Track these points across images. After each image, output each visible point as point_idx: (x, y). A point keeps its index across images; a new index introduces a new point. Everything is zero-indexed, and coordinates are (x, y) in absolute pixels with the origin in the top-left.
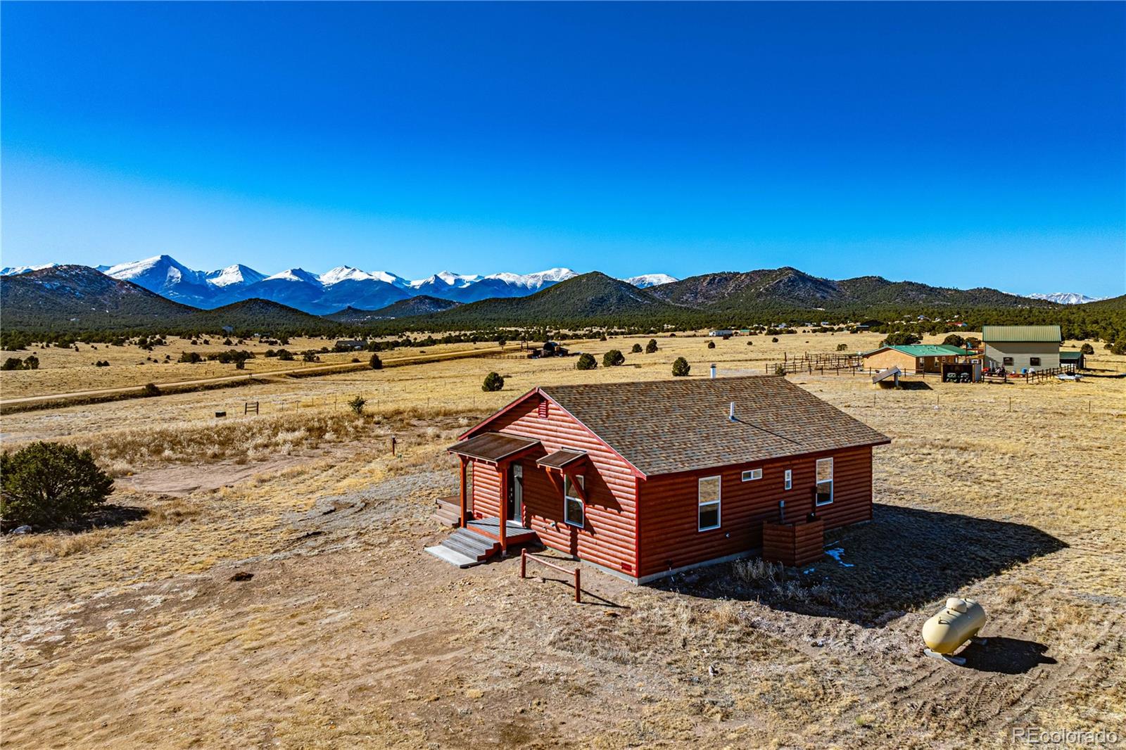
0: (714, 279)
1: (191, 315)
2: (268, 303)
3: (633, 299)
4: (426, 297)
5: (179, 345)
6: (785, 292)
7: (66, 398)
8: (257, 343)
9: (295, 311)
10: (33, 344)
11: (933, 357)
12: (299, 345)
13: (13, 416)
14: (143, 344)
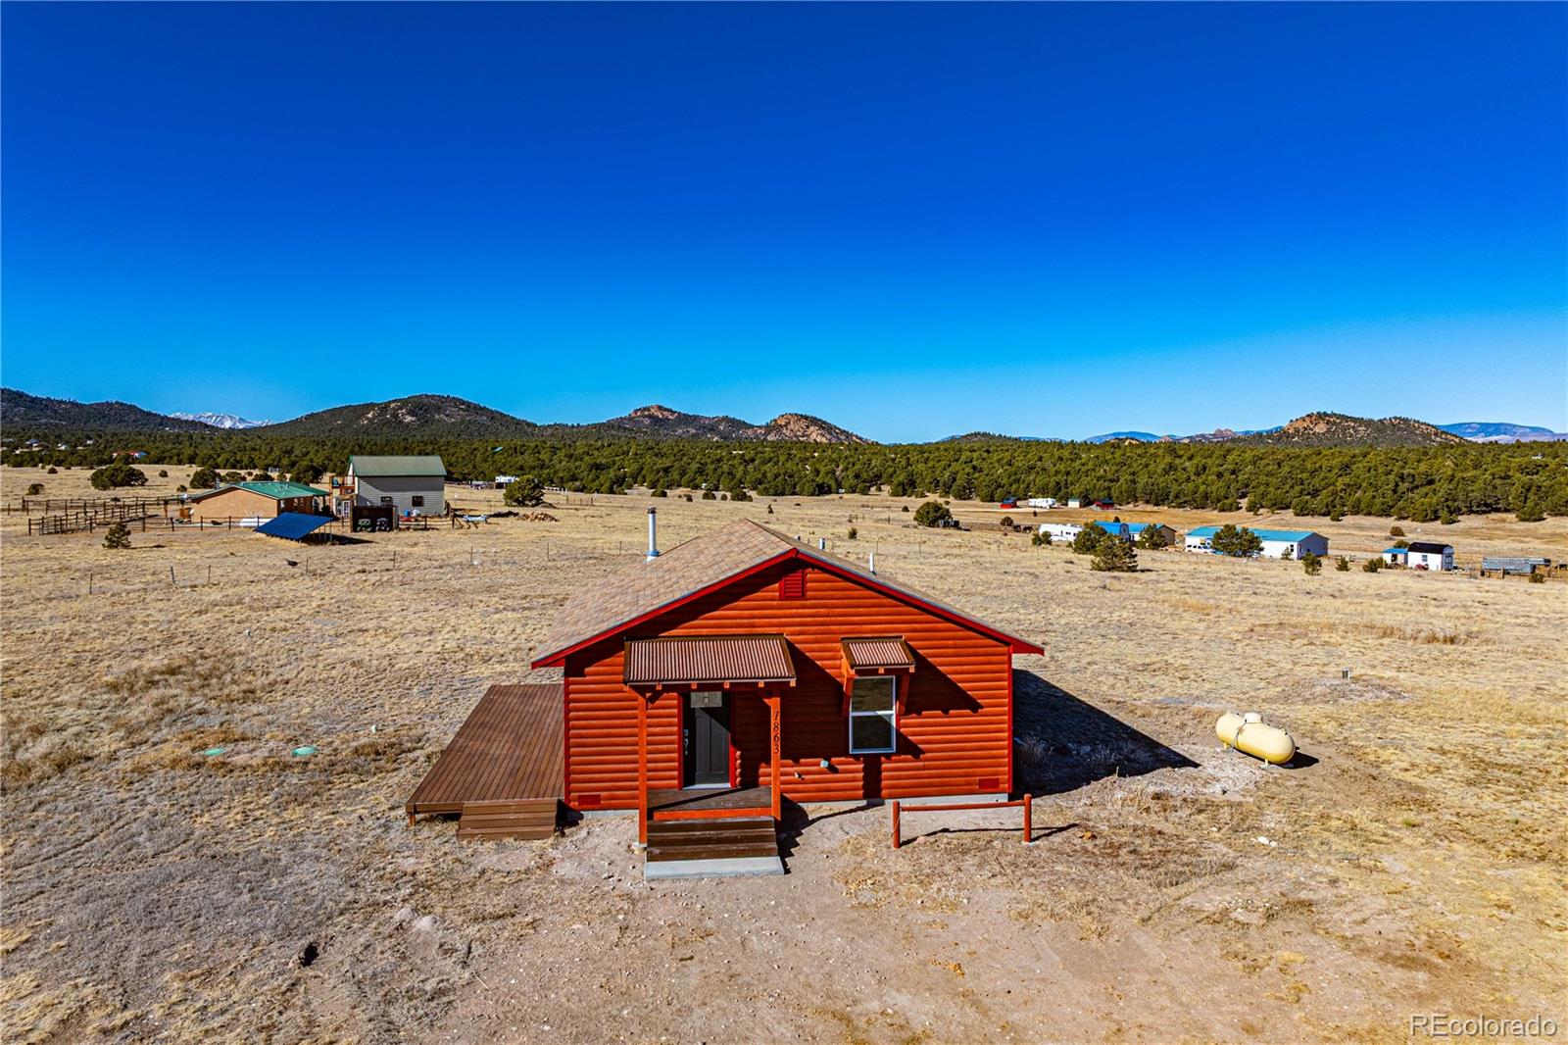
11: (293, 498)
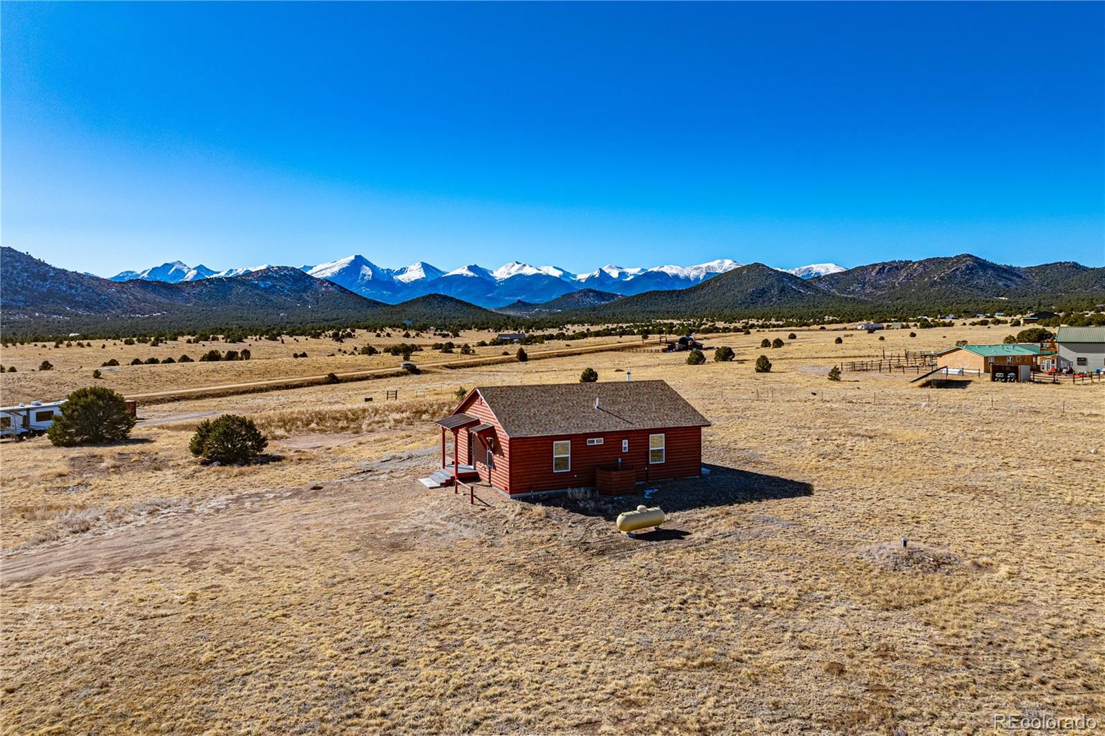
0: (884, 268)
1: (379, 310)
2: (445, 298)
3: (795, 290)
4: (590, 291)
5: (364, 337)
6: (962, 280)
7: (267, 385)
8: (432, 335)
9: (469, 305)
10: (249, 337)
11: (1005, 357)
12: (470, 337)
13: (228, 398)
14: (336, 337)
